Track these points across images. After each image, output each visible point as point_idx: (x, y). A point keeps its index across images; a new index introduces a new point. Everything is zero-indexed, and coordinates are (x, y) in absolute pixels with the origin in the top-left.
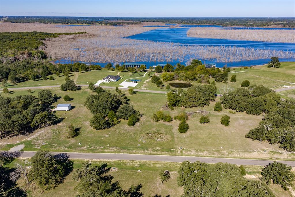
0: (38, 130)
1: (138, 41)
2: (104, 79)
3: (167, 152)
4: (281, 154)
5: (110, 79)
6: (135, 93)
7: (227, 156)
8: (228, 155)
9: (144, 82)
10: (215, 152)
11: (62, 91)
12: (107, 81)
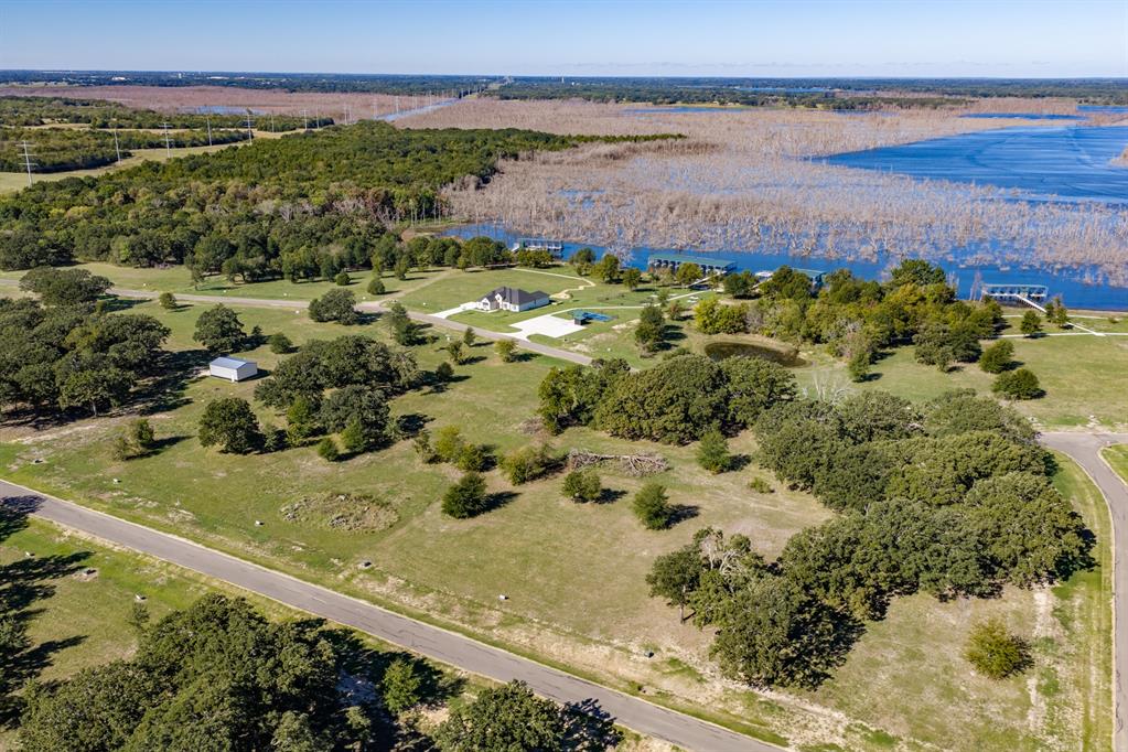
0: (86, 420)
1: (852, 171)
2: (480, 300)
3: (310, 564)
4: (700, 681)
5: (500, 301)
6: (527, 357)
7: (481, 631)
8: (491, 628)
9: (616, 327)
10: (458, 608)
11: (312, 322)
12: (488, 307)
